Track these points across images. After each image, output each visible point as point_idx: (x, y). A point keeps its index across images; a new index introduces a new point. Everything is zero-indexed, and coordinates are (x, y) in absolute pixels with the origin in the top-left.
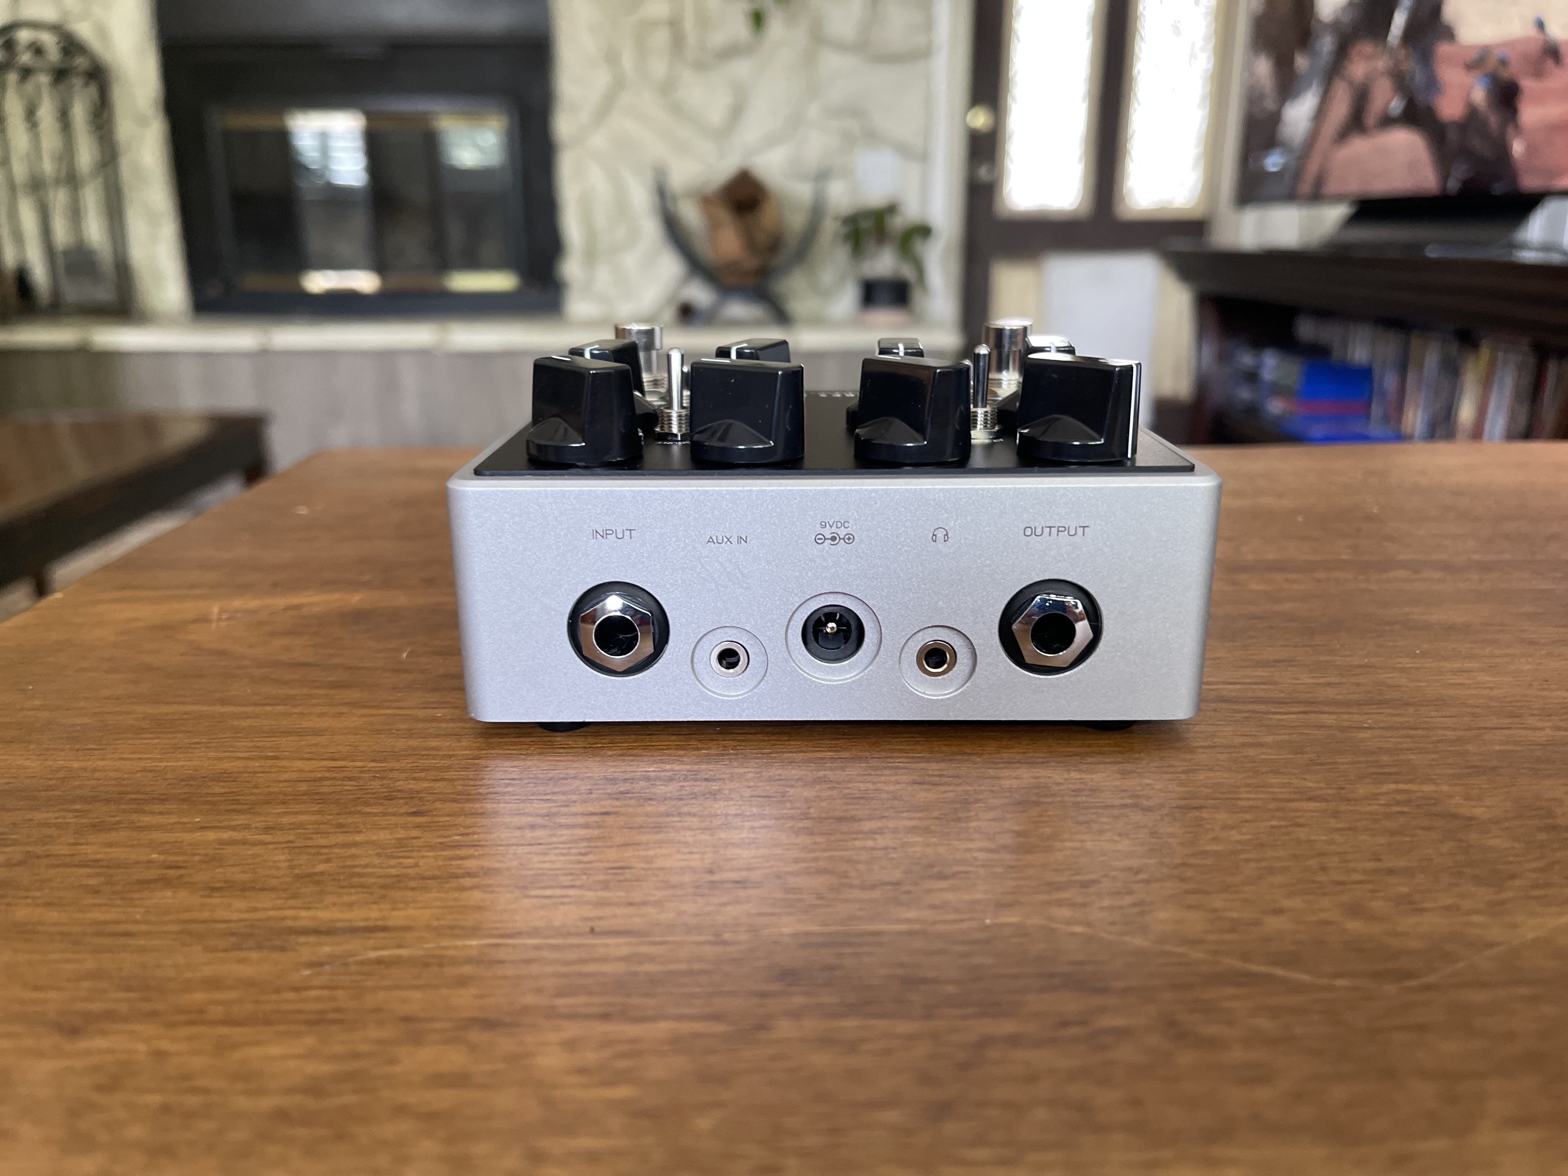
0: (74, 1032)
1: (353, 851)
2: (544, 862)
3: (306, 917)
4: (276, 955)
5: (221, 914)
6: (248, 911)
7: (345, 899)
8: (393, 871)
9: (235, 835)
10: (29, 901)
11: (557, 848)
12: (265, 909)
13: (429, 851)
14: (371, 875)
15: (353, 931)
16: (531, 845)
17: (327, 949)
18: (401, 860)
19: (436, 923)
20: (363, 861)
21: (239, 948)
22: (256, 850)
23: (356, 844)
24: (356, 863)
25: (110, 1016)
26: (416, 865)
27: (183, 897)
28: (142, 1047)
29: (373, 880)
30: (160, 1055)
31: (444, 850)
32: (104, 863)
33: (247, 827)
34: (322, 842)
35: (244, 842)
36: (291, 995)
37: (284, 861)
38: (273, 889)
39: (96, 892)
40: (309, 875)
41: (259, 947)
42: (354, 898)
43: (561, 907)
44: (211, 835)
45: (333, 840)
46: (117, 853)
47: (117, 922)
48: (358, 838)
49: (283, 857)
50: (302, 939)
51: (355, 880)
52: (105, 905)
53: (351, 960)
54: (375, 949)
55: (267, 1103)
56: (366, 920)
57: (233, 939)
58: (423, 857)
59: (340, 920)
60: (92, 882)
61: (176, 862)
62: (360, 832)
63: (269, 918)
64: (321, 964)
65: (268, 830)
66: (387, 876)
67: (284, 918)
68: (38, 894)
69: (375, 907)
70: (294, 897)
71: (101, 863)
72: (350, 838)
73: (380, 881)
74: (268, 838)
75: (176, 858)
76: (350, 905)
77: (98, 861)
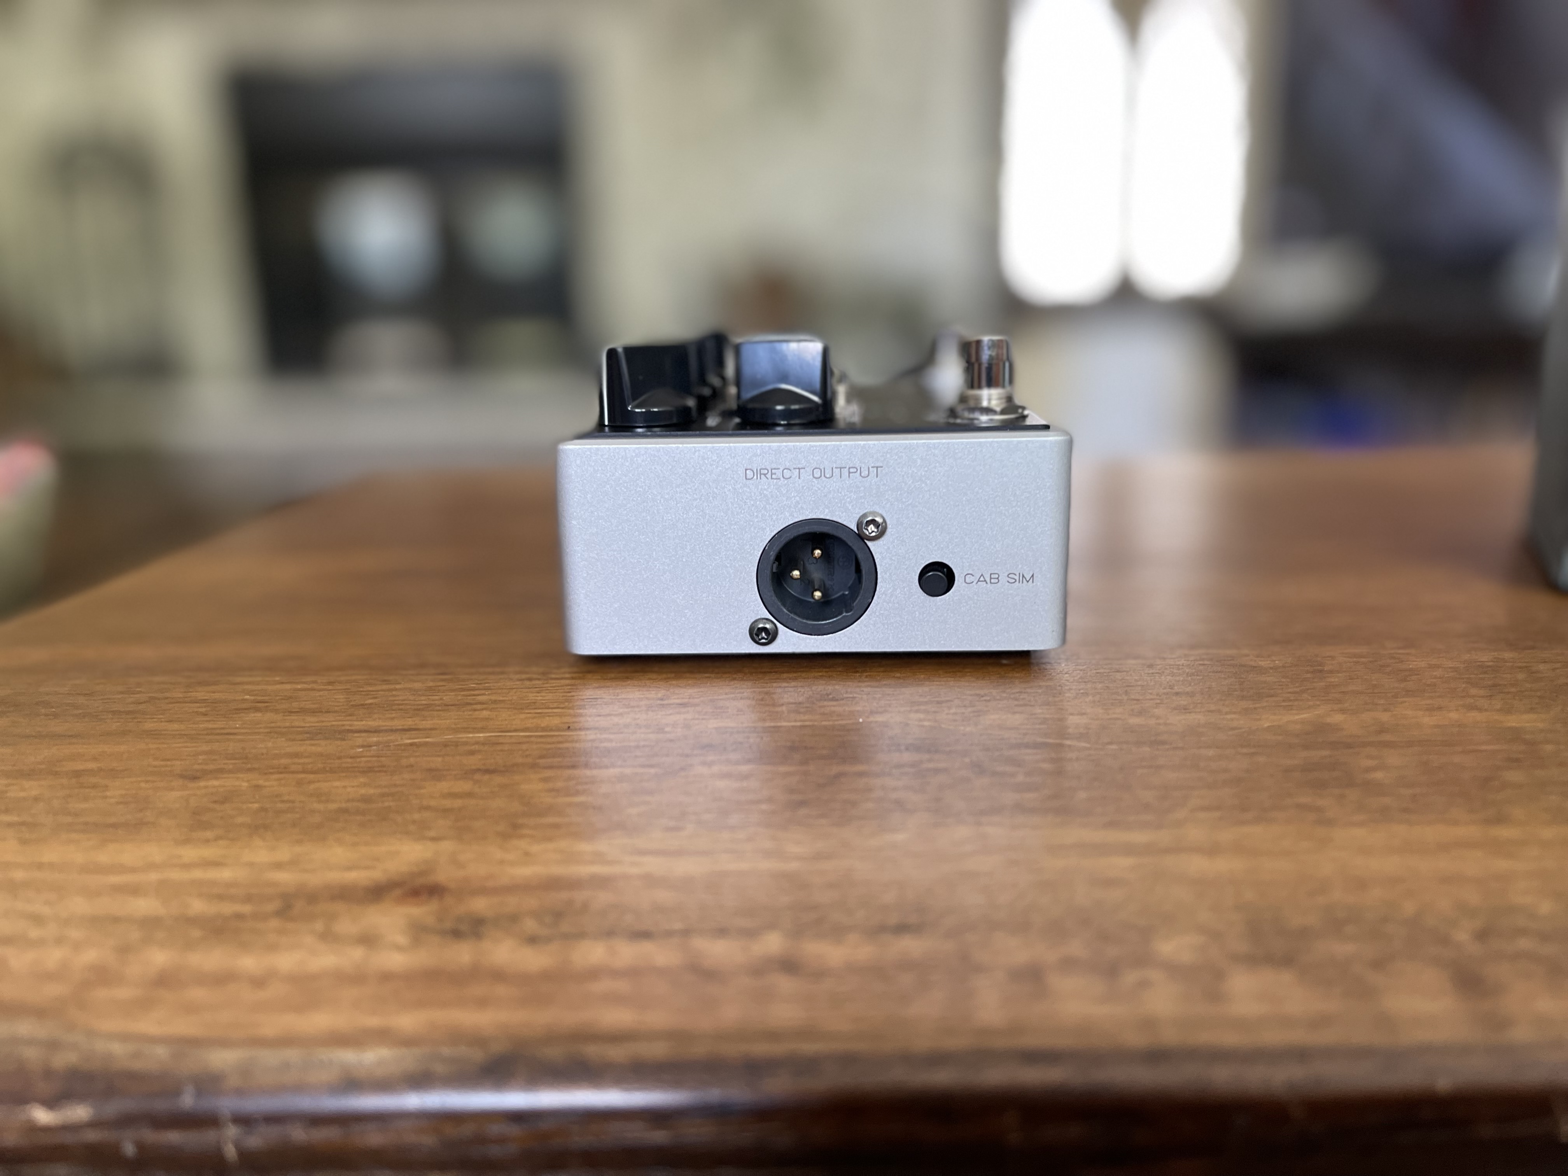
0: (194, 778)
1: (394, 693)
2: (538, 696)
3: (358, 725)
4: (339, 743)
5: (297, 724)
6: (318, 722)
7: (388, 716)
8: (424, 702)
9: (306, 686)
10: (155, 720)
11: (548, 690)
12: (330, 721)
13: (451, 692)
14: (406, 704)
15: (392, 731)
16: (529, 688)
17: (375, 739)
18: (430, 697)
19: (453, 726)
20: (401, 698)
21: (312, 739)
22: (321, 693)
23: (396, 690)
24: (397, 698)
25: (221, 771)
26: (441, 699)
27: (269, 716)
28: (245, 784)
29: (409, 707)
30: (258, 787)
31: (462, 691)
32: (210, 701)
33: (315, 682)
34: (370, 689)
35: (313, 689)
36: (349, 760)
37: (343, 698)
38: (335, 712)
39: (205, 715)
40: (362, 705)
41: (326, 739)
42: (394, 715)
43: (547, 718)
44: (288, 687)
45: (379, 688)
46: (217, 696)
47: (223, 728)
48: (398, 686)
49: (342, 697)
50: (356, 735)
51: (394, 707)
52: (212, 721)
53: (391, 744)
54: (410, 739)
55: (333, 806)
56: (403, 725)
57: (308, 735)
58: (446, 695)
59: (383, 726)
60: (203, 710)
61: (262, 700)
62: (400, 683)
63: (333, 726)
64: (370, 746)
65: (330, 683)
66: (421, 705)
67: (343, 725)
68: (161, 716)
69: (410, 719)
70: (350, 715)
71: (208, 701)
72: (392, 687)
73: (413, 707)
74: (330, 687)
75: (263, 698)
76: (392, 719)
77: (206, 700)
